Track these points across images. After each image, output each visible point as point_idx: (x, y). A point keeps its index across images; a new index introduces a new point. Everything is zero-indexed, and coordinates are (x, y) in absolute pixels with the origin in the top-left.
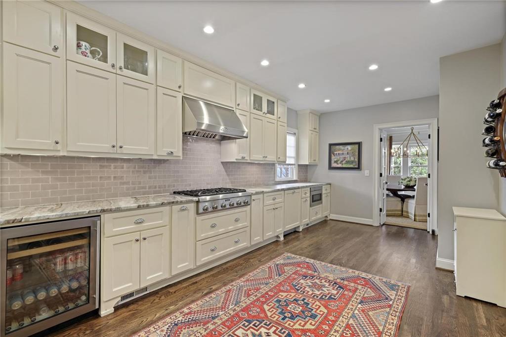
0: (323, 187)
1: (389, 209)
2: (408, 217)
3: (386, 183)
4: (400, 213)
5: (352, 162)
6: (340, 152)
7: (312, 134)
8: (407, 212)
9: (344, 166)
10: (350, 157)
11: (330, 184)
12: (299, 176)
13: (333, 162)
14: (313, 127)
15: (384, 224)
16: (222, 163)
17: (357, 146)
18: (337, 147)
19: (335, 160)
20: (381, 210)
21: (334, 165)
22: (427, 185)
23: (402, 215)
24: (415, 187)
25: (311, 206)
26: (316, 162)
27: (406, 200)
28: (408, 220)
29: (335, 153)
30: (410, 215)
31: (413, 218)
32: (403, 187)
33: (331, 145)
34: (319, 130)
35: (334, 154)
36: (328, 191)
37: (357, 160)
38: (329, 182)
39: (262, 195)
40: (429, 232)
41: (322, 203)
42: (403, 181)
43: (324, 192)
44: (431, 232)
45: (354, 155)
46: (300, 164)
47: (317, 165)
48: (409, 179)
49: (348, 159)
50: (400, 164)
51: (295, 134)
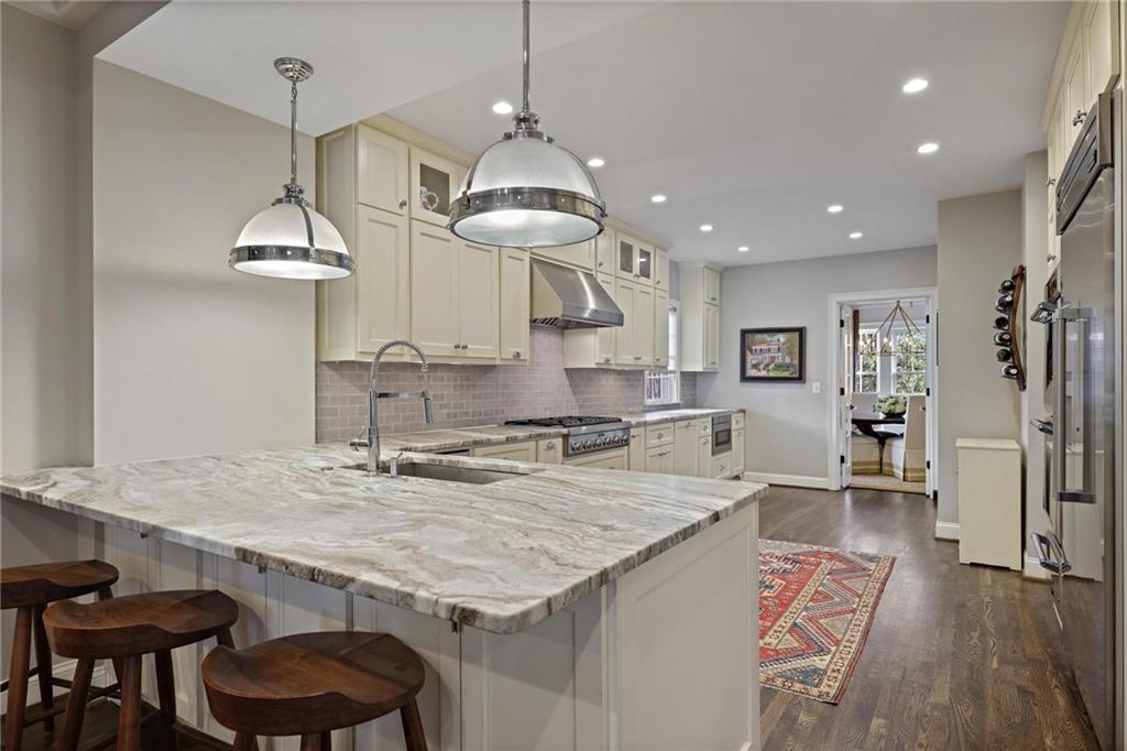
0: (733, 416)
1: (856, 460)
2: (892, 475)
3: (852, 407)
4: (877, 467)
5: (787, 367)
6: (764, 347)
7: (708, 309)
8: (891, 465)
9: (772, 374)
10: (784, 357)
11: (744, 411)
12: (682, 395)
13: (749, 366)
14: (711, 296)
15: (848, 488)
16: (566, 370)
17: (797, 335)
18: (758, 336)
19: (754, 362)
20: (842, 459)
21: (751, 372)
22: (924, 409)
23: (880, 472)
24: (905, 416)
25: (713, 454)
26: (716, 366)
27: (887, 442)
28: (892, 480)
29: (754, 348)
30: (895, 470)
31: (902, 474)
32: (882, 416)
33: (744, 333)
34: (719, 303)
35: (751, 351)
36: (741, 425)
37: (796, 362)
38: (744, 407)
39: (643, 429)
40: (928, 496)
41: (730, 448)
42: (882, 404)
43: (734, 426)
44: (932, 497)
45: (790, 354)
46: (685, 370)
47: (716, 373)
48: (892, 401)
49: (780, 361)
50: (875, 369)
51: (675, 309)
